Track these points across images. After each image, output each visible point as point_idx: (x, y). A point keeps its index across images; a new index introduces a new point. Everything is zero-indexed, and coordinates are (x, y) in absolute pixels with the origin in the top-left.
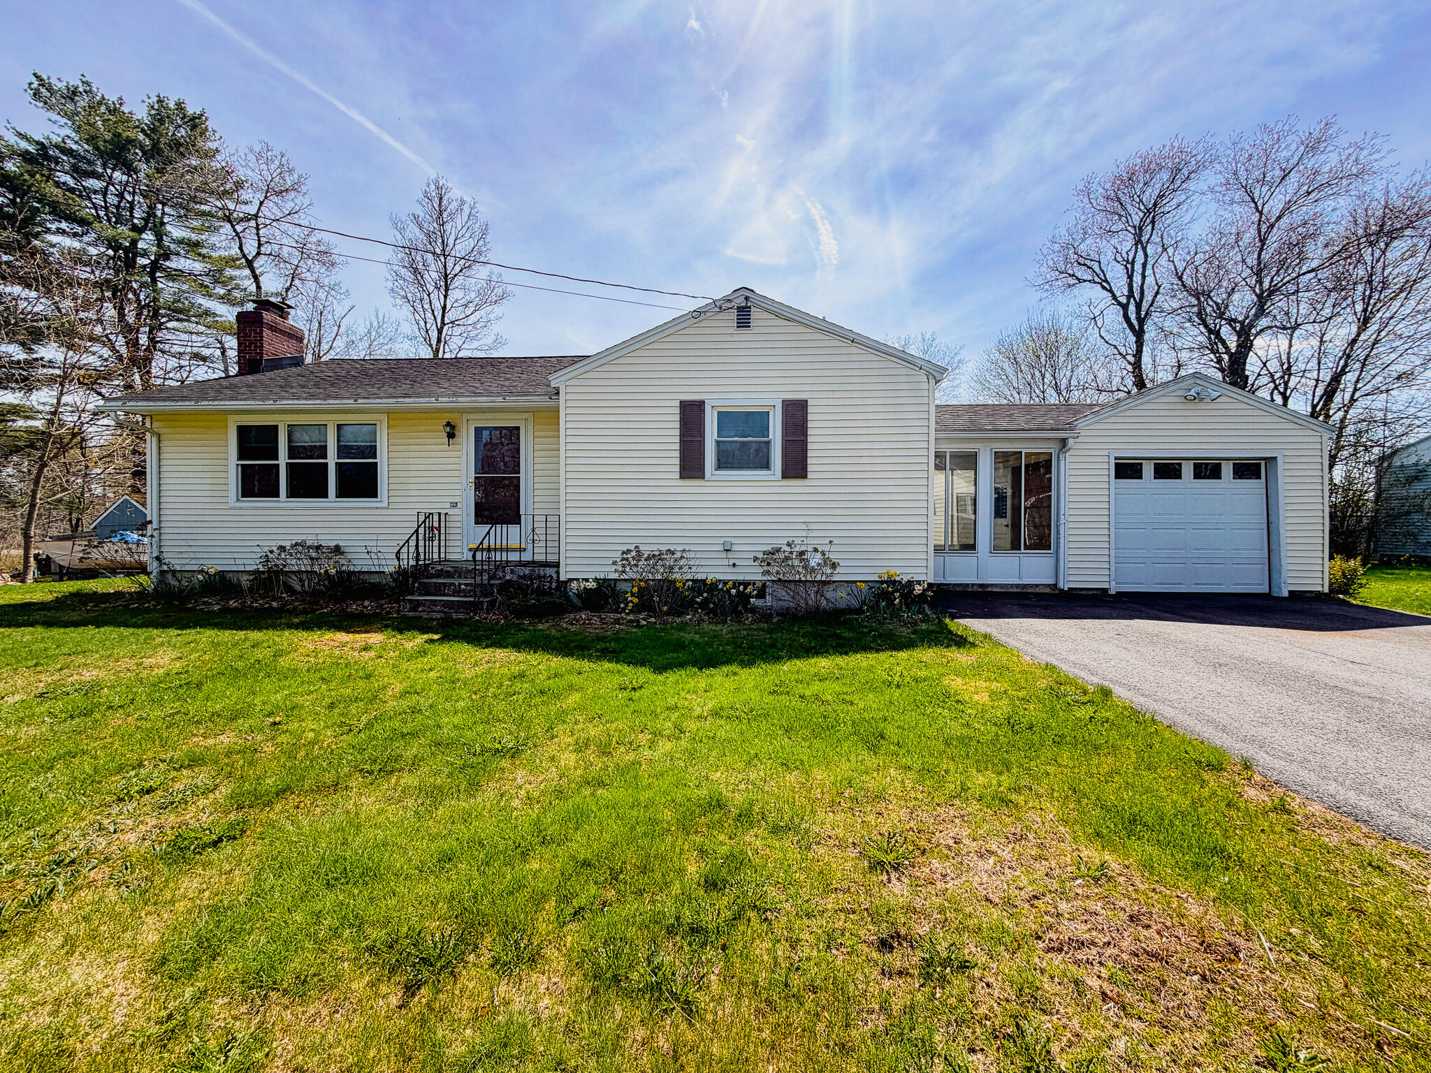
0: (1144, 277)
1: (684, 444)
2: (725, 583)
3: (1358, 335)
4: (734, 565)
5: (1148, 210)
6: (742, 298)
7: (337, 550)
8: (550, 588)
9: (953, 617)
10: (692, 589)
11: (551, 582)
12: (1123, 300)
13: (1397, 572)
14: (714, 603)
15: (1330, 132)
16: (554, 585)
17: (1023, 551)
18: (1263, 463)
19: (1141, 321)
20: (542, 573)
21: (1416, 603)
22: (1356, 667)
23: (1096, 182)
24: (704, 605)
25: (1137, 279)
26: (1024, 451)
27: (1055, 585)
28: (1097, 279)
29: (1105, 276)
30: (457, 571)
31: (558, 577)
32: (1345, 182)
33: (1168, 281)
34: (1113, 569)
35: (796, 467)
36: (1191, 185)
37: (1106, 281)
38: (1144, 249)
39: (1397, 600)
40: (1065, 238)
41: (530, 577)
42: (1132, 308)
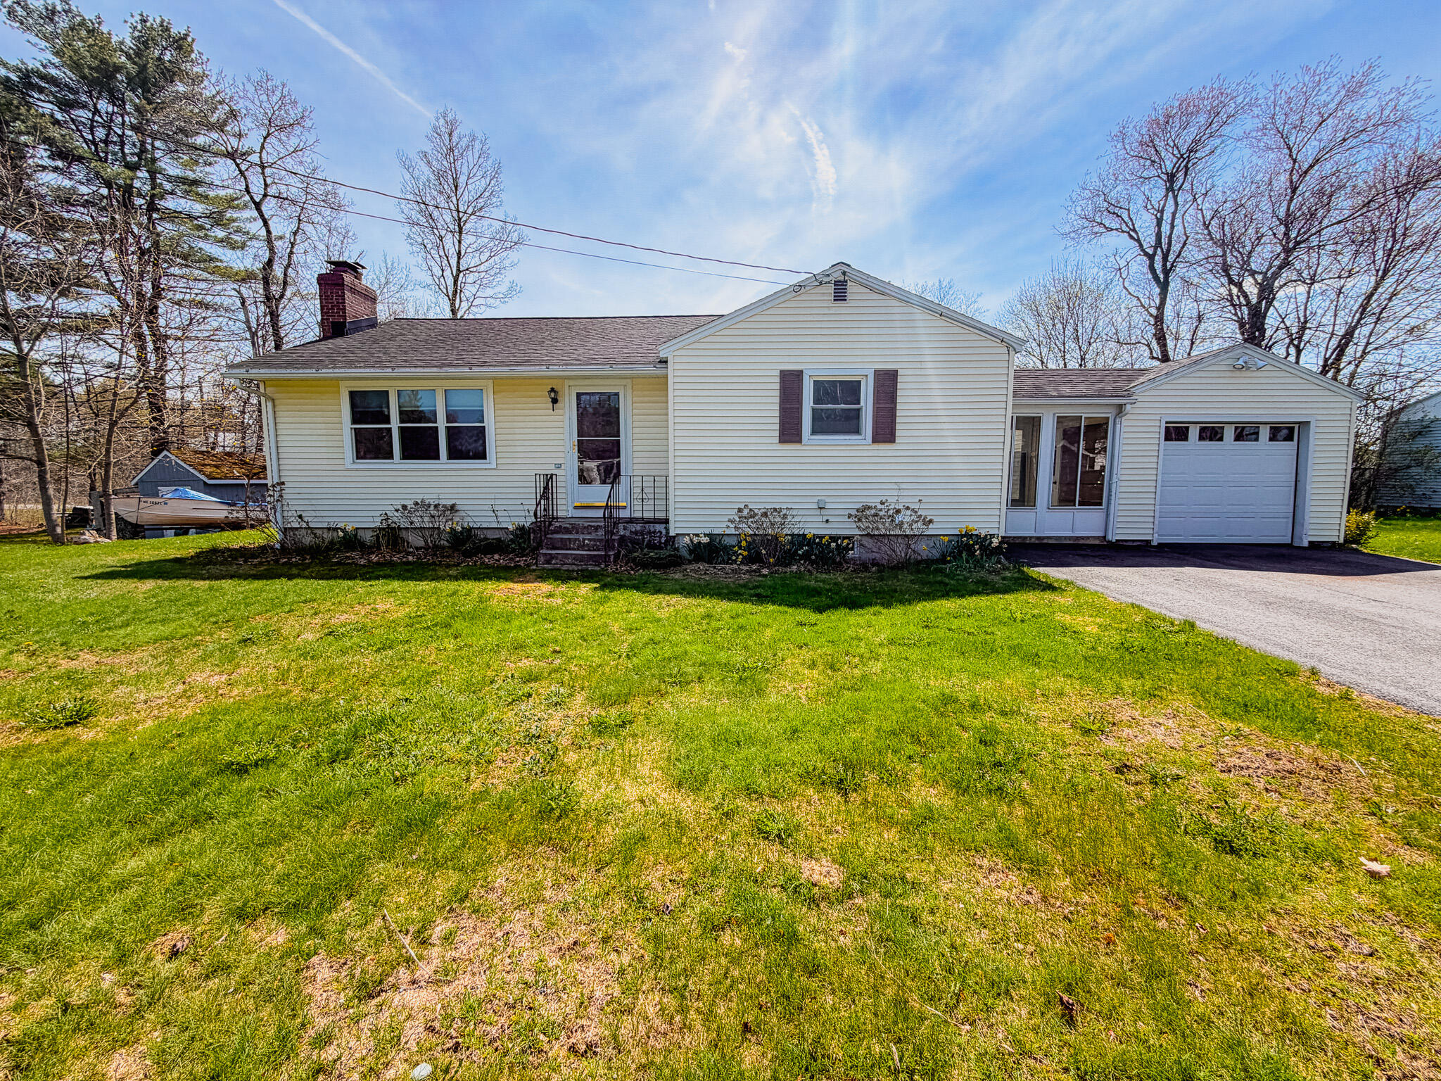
0: (1172, 227)
1: (783, 410)
2: (821, 537)
3: (1376, 289)
4: (827, 521)
5: (1182, 156)
6: (839, 273)
7: (453, 508)
8: (660, 542)
9: (1030, 566)
10: (792, 543)
11: (660, 537)
12: (1150, 251)
13: (1394, 522)
14: (815, 555)
15: (1373, 76)
16: (663, 540)
17: (1077, 507)
18: (1297, 426)
19: (1167, 272)
20: (652, 530)
21: (1417, 551)
22: (1377, 604)
23: (1131, 126)
24: (806, 556)
25: (1165, 228)
26: (1084, 416)
27: (1104, 537)
28: (1124, 227)
29: (1133, 225)
30: (573, 527)
31: (668, 532)
32: (1381, 129)
33: (1195, 230)
34: (1156, 522)
35: (885, 432)
36: (1226, 130)
37: (1134, 230)
38: (1175, 197)
39: (1400, 549)
40: (1094, 183)
41: (642, 533)
42: (1158, 259)
